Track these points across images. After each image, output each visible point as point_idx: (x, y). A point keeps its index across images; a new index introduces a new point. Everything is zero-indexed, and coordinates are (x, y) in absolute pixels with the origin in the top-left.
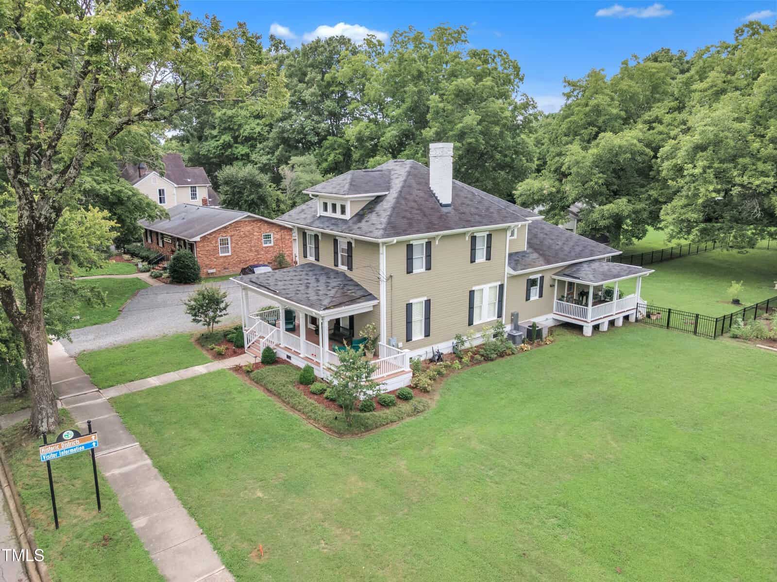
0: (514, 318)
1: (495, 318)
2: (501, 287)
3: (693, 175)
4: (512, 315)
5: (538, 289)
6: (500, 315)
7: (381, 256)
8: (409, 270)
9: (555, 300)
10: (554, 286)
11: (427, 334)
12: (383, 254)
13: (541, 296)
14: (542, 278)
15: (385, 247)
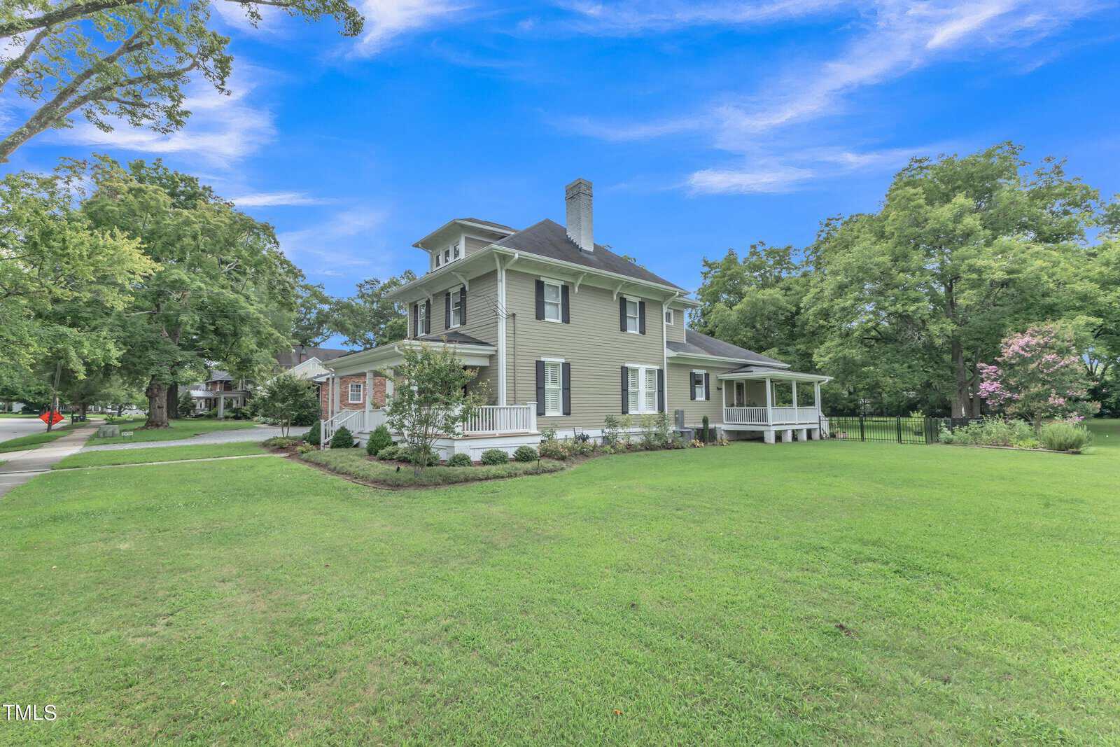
0: (679, 418)
1: (656, 412)
2: (661, 372)
3: (844, 309)
4: (676, 412)
5: (704, 389)
6: (661, 408)
7: (500, 284)
8: (540, 315)
9: (724, 407)
10: (721, 389)
11: (567, 412)
12: (501, 281)
13: (708, 398)
14: (707, 375)
15: (504, 273)
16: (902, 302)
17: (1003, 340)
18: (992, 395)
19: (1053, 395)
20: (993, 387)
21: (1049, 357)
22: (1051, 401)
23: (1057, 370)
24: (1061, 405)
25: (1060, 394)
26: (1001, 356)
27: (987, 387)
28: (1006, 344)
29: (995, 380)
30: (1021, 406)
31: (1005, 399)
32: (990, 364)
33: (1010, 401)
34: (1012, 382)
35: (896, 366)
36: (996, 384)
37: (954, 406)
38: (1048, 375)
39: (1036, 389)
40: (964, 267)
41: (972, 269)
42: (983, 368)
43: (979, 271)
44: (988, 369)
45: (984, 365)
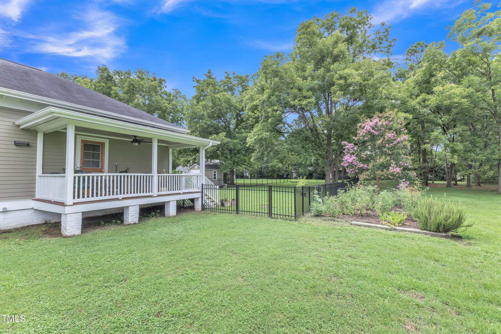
16: (299, 99)
17: (359, 125)
18: (351, 165)
19: (392, 165)
20: (352, 159)
21: (389, 135)
22: (391, 170)
23: (395, 145)
24: (398, 173)
25: (398, 165)
26: (356, 136)
27: (348, 159)
28: (360, 127)
29: (353, 154)
30: (369, 174)
31: (359, 169)
32: (350, 142)
33: (362, 170)
34: (363, 155)
35: (295, 146)
36: (354, 157)
37: (327, 173)
38: (388, 149)
39: (381, 160)
40: (337, 76)
41: (341, 78)
42: (345, 145)
43: (345, 79)
44: (349, 146)
45: (346, 143)
